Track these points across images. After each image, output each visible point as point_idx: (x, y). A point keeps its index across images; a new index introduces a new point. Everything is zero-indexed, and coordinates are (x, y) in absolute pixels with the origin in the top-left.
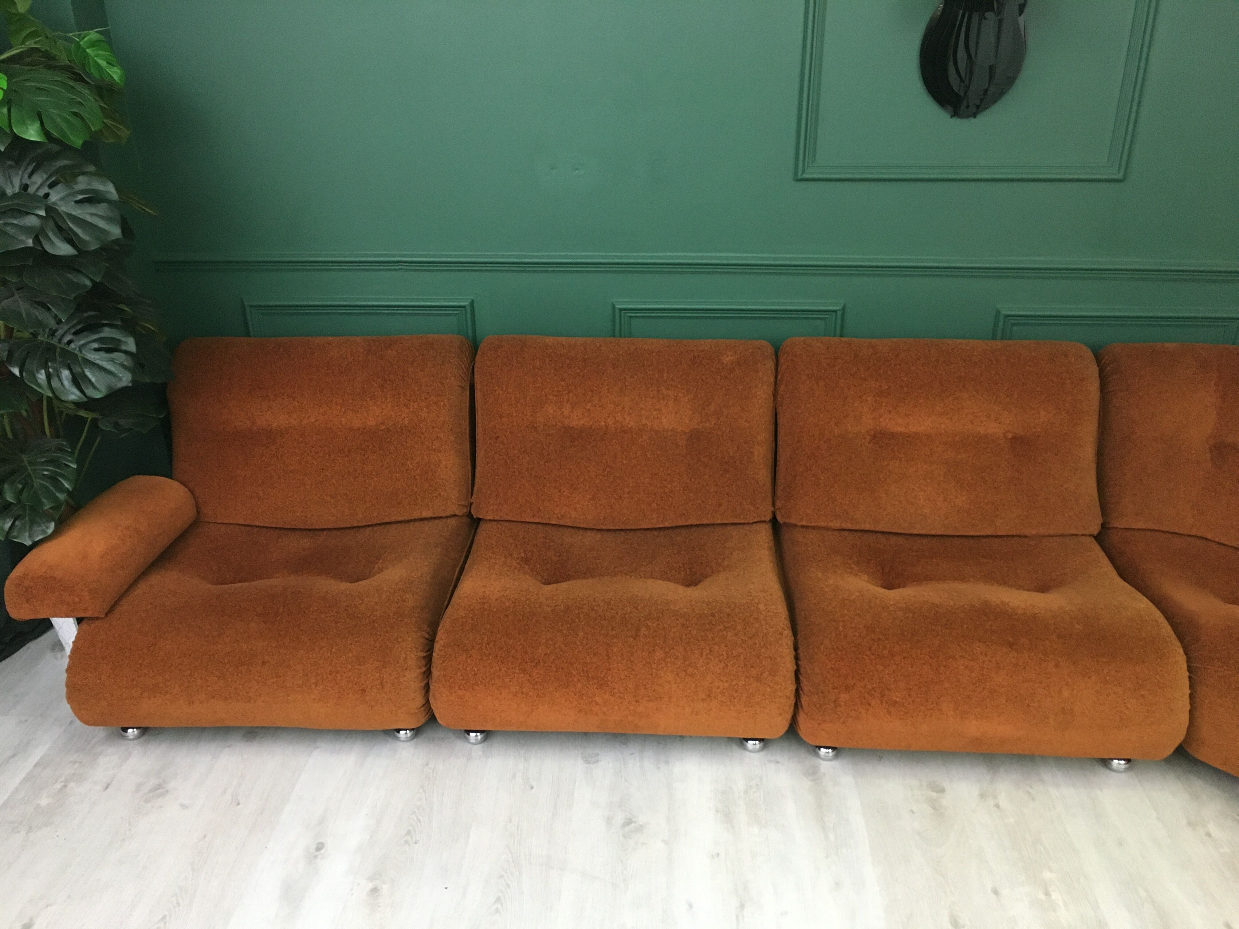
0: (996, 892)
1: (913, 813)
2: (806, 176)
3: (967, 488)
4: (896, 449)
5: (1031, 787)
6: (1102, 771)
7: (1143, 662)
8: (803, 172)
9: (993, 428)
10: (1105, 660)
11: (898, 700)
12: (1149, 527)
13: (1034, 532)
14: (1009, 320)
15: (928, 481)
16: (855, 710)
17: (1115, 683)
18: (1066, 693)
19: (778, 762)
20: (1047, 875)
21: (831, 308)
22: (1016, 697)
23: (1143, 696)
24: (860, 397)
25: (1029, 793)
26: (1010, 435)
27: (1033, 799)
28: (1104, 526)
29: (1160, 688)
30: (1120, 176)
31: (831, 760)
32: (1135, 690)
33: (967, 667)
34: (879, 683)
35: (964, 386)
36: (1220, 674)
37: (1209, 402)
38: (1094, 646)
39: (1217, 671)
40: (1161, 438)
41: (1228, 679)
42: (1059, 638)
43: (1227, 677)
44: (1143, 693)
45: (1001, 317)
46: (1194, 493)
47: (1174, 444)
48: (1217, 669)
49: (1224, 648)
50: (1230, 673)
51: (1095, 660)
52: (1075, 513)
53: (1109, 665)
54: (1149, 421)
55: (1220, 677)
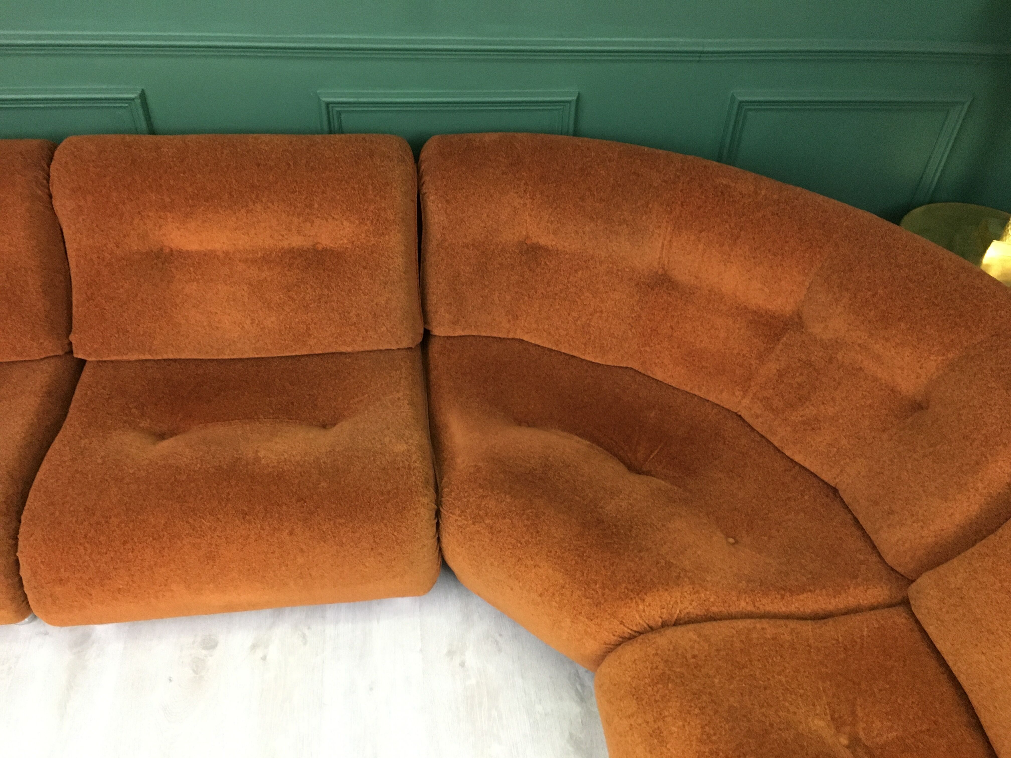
1: (171, 681)
3: (275, 309)
4: (192, 269)
7: (383, 518)
9: (297, 241)
10: (343, 521)
11: (121, 587)
14: (331, 108)
16: (76, 601)
17: (352, 544)
18: (301, 560)
19: (47, 634)
21: (127, 95)
22: (249, 570)
23: (381, 554)
24: (139, 213)
27: (307, 642)
28: (425, 334)
29: (398, 544)
32: (372, 549)
34: (97, 573)
35: (257, 196)
36: (459, 523)
37: (519, 204)
38: (334, 506)
39: (456, 520)
40: (473, 245)
41: (465, 529)
42: (298, 501)
43: (464, 527)
44: (380, 550)
45: (323, 106)
46: (509, 298)
47: (486, 249)
48: (456, 518)
49: (466, 495)
50: (466, 523)
51: (332, 522)
52: (387, 328)
53: (346, 527)
54: (458, 227)
55: (459, 527)
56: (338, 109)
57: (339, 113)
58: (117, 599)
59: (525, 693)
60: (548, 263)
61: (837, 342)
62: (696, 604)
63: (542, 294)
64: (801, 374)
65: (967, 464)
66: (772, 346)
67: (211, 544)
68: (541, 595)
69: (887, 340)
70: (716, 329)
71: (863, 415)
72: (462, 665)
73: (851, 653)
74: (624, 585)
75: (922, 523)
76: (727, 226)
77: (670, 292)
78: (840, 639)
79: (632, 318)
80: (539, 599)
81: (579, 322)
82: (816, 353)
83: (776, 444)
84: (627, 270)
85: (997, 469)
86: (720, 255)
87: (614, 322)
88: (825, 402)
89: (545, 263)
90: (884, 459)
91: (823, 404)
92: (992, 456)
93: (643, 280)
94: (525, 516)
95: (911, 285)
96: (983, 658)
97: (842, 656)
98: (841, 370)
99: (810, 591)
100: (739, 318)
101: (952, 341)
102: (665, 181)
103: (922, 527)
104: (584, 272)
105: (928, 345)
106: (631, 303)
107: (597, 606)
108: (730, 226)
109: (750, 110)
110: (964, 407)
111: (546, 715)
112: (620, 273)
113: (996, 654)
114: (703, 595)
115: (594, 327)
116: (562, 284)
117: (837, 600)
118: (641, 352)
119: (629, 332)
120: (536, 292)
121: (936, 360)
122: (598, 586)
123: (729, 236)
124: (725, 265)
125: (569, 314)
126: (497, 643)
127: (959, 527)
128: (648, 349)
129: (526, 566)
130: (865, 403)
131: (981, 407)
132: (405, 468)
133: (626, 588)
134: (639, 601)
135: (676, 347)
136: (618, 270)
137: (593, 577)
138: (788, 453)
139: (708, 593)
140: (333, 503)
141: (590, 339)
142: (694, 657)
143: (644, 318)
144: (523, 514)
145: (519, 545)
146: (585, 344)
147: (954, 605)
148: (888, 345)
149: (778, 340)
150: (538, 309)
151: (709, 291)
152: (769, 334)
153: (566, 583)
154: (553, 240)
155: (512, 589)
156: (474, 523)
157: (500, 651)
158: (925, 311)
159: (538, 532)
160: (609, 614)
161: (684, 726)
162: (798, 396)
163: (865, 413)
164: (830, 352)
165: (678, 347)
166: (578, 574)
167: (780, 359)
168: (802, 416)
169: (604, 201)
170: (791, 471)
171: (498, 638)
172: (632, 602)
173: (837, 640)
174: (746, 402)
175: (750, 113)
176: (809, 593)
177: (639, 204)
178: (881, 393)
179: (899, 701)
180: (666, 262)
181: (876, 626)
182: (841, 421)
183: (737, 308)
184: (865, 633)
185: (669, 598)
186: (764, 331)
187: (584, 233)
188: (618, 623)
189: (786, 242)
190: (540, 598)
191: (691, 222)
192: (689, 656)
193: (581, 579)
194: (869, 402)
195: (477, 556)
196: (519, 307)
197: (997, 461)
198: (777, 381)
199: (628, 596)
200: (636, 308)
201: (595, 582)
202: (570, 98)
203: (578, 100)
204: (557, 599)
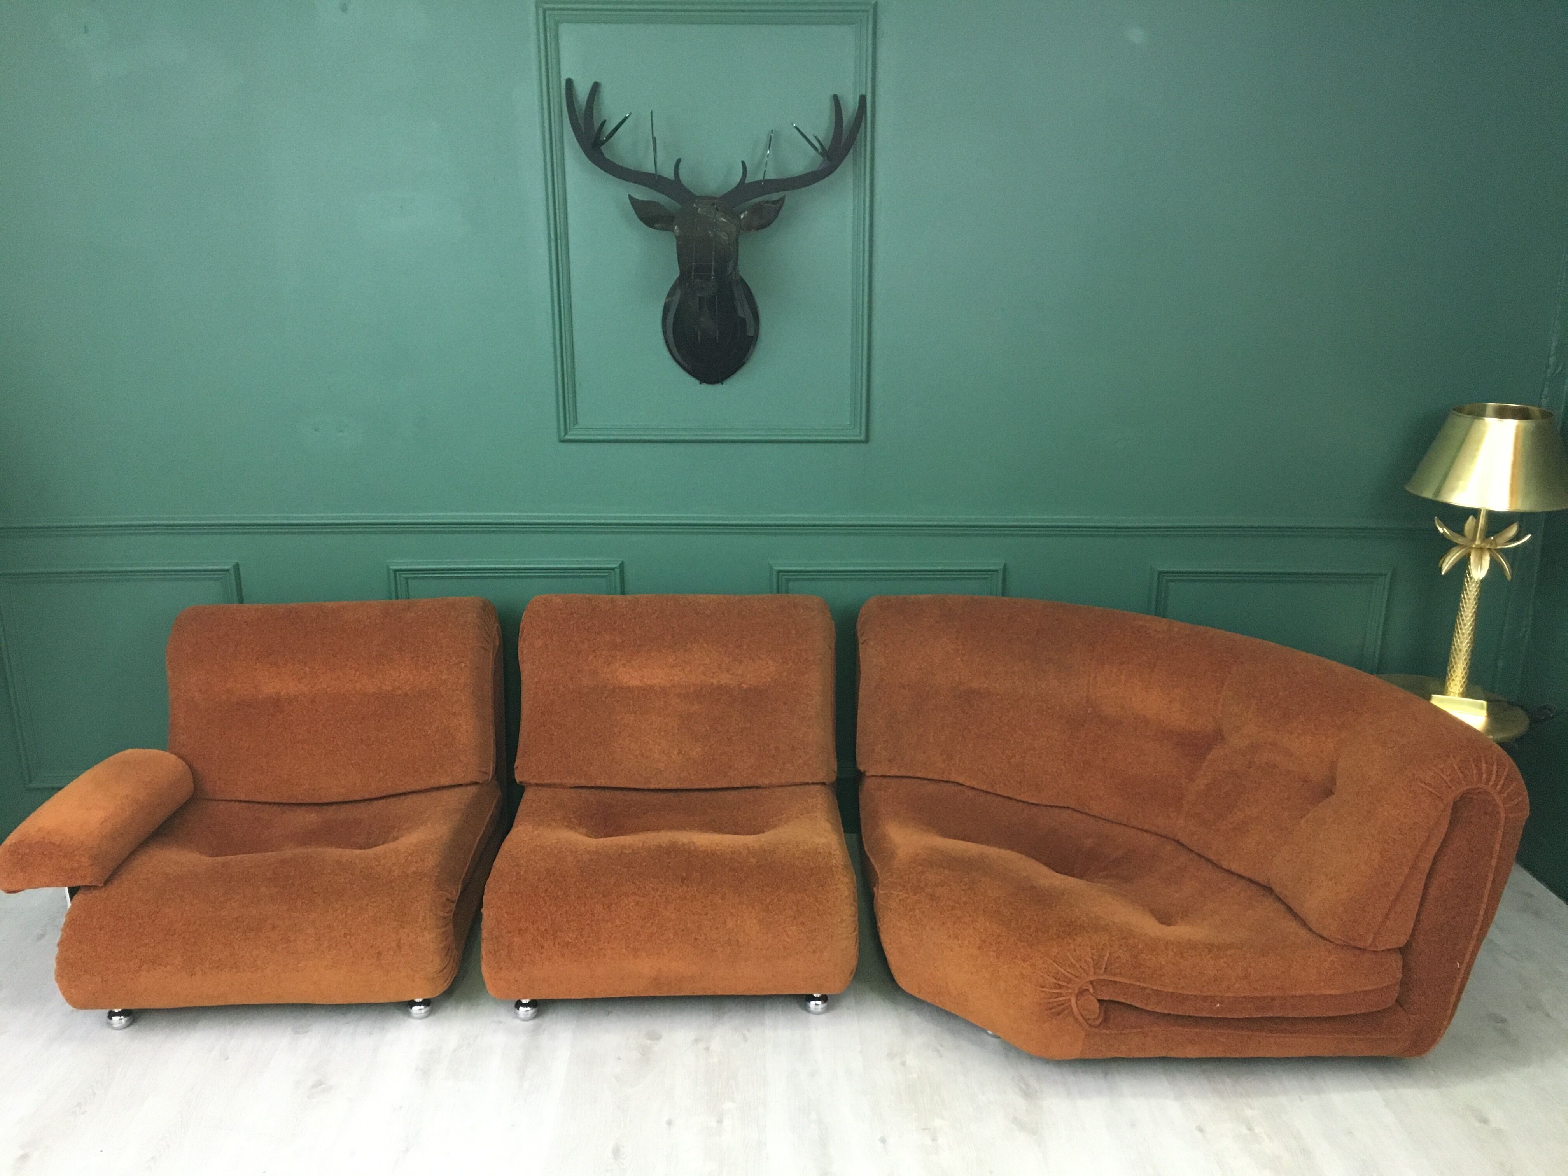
0: (670, 1123)
2: (568, 437)
5: (749, 1032)
8: (566, 434)
12: (904, 774)
13: (770, 782)
14: (782, 575)
19: (501, 1022)
20: (728, 1105)
21: (609, 566)
25: (745, 1036)
30: (862, 437)
36: (900, 897)
37: (952, 649)
40: (909, 685)
45: (775, 573)
46: (943, 738)
47: (922, 690)
55: (900, 900)
56: (786, 577)
57: (788, 580)
60: (981, 705)
61: (1252, 746)
62: (1125, 949)
63: (976, 734)
64: (1227, 784)
66: (1199, 764)
69: (1291, 733)
70: (1145, 755)
71: (1283, 808)
72: (904, 1064)
74: (1056, 929)
76: (1145, 658)
77: (1099, 726)
79: (1065, 753)
80: (977, 953)
81: (1013, 761)
82: (1237, 762)
83: (1212, 858)
84: (1057, 708)
86: (1141, 684)
87: (1047, 759)
88: (1250, 804)
89: (978, 705)
91: (1248, 806)
93: (1072, 717)
94: (961, 884)
98: (1259, 771)
100: (1165, 741)
101: (1343, 723)
104: (1016, 712)
105: (1324, 730)
106: (1063, 739)
107: (1031, 948)
108: (1147, 657)
109: (1171, 581)
110: (1354, 770)
112: (1050, 711)
115: (1028, 765)
116: (995, 723)
118: (1076, 786)
119: (1063, 767)
120: (970, 733)
121: (1332, 742)
122: (1032, 931)
123: (1147, 665)
124: (1147, 691)
125: (1003, 753)
126: (938, 1051)
128: (1081, 782)
129: (965, 923)
130: (1283, 796)
133: (1058, 930)
135: (1108, 777)
136: (1048, 708)
137: (1027, 924)
138: (1225, 865)
141: (1025, 777)
143: (1076, 753)
144: (961, 881)
145: (958, 906)
146: (1020, 783)
148: (1293, 737)
149: (1204, 758)
150: (972, 749)
151: (1135, 719)
152: (1195, 753)
153: (1002, 932)
154: (985, 683)
156: (915, 894)
157: (941, 1056)
158: (1318, 703)
159: (975, 894)
160: (1042, 953)
162: (1226, 805)
164: (1249, 757)
165: (1111, 777)
166: (1013, 923)
167: (1207, 774)
168: (1231, 823)
169: (1030, 643)
170: (1228, 880)
171: (940, 1048)
172: (1064, 943)
174: (1181, 822)
175: (1171, 584)
177: (1063, 645)
178: (1295, 784)
180: (1093, 699)
182: (1265, 818)
183: (1162, 733)
185: (1098, 940)
186: (1190, 752)
187: (1014, 673)
189: (1199, 666)
190: (978, 951)
191: (1112, 658)
193: (1016, 926)
194: (1286, 795)
195: (919, 924)
196: (953, 747)
198: (1206, 795)
199: (1058, 936)
200: (1068, 743)
201: (1029, 928)
202: (997, 568)
203: (1005, 569)
204: (994, 948)
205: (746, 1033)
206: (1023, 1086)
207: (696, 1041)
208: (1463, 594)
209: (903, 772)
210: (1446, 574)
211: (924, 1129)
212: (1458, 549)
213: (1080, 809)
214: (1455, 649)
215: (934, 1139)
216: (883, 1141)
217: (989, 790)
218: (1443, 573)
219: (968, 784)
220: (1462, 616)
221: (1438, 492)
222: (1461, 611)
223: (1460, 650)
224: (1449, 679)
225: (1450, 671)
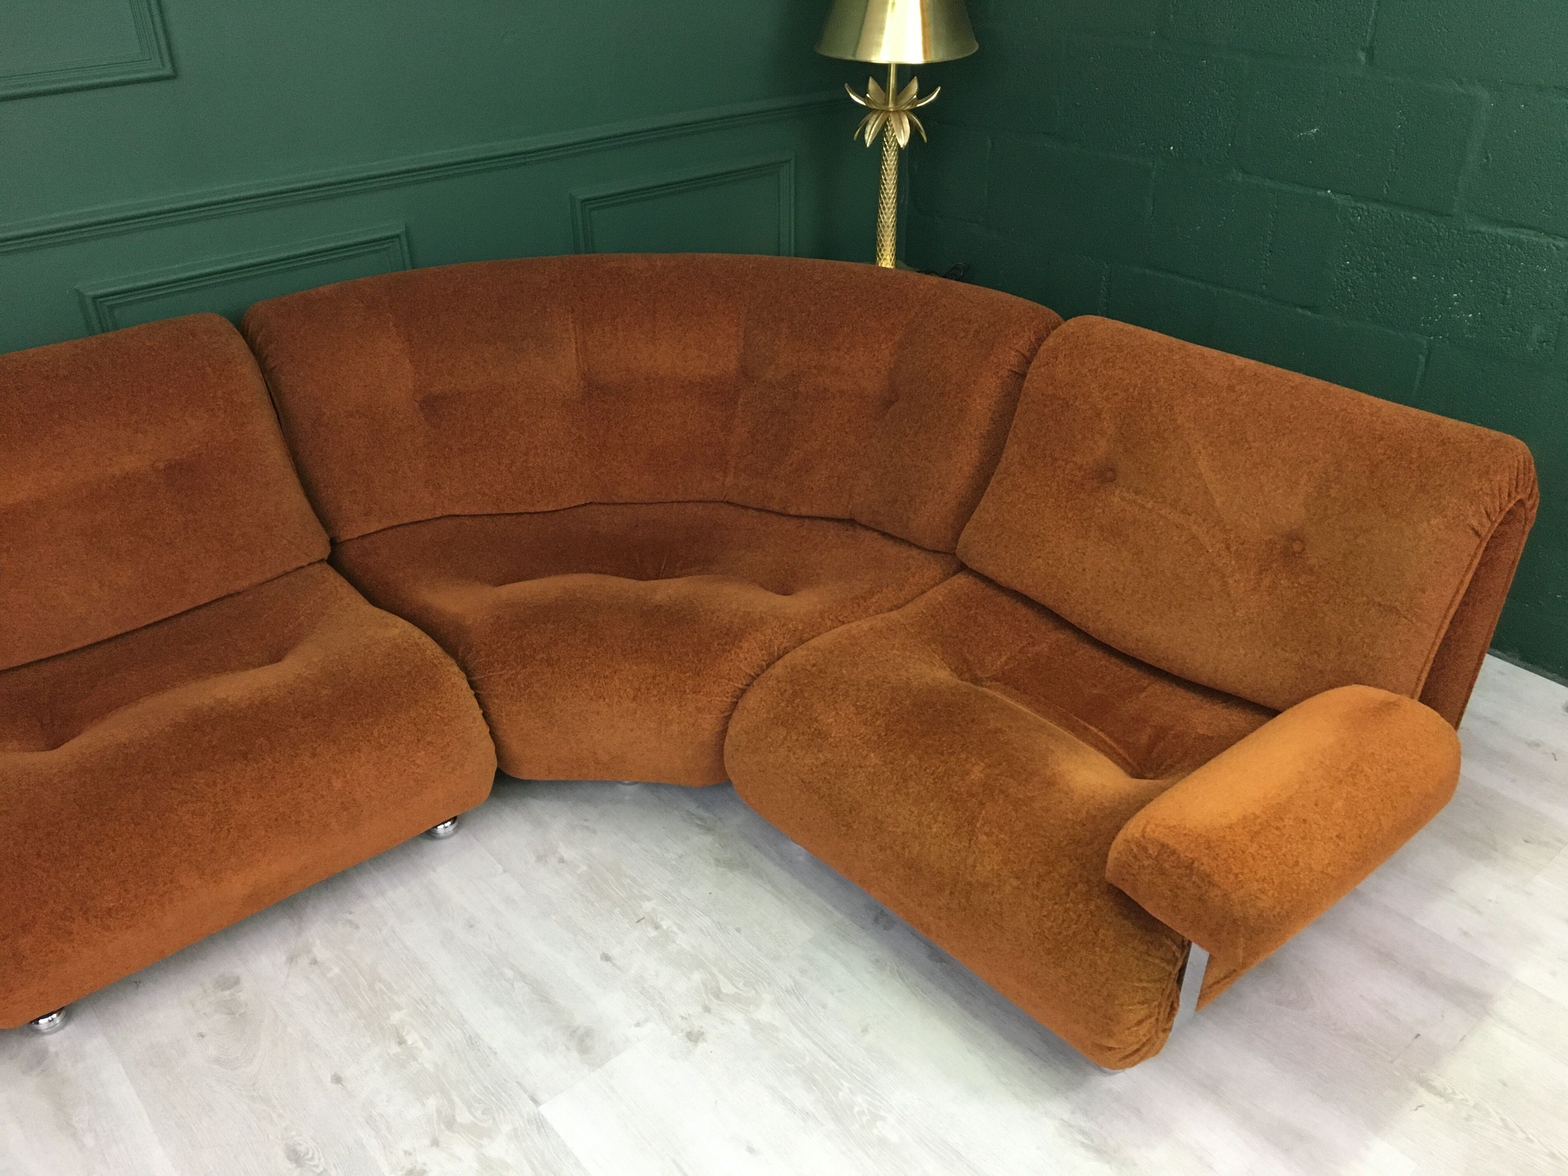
0: (337, 1079)
1: (203, 1036)
3: (128, 558)
5: (351, 913)
6: (429, 846)
7: (416, 701)
9: (130, 463)
10: (370, 720)
11: (111, 905)
12: (386, 526)
13: (246, 584)
14: (101, 302)
15: (64, 567)
16: (52, 951)
17: (393, 742)
18: (337, 784)
20: (396, 1017)
22: (276, 819)
23: (430, 743)
25: (351, 922)
26: (161, 465)
27: (357, 927)
28: (333, 542)
29: (446, 724)
30: (166, 70)
31: (62, 1027)
32: (419, 740)
33: (193, 813)
34: (72, 896)
36: (505, 677)
37: (396, 350)
38: (351, 708)
39: (500, 676)
40: (357, 411)
41: (515, 678)
42: (304, 718)
43: (513, 677)
44: (429, 739)
45: (89, 301)
46: (421, 466)
47: (375, 413)
48: (500, 673)
49: (499, 644)
50: (514, 672)
51: (358, 725)
52: (288, 540)
53: (378, 725)
54: (333, 393)
55: (506, 681)
56: (108, 304)
57: (111, 308)
58: (107, 928)
59: (646, 850)
60: (454, 412)
61: (793, 375)
62: (789, 636)
63: (459, 449)
64: (772, 425)
65: (953, 417)
66: (732, 411)
67: (217, 803)
68: (634, 699)
69: (838, 349)
70: (669, 418)
71: (847, 433)
73: (938, 617)
74: (716, 643)
75: (940, 491)
76: (639, 304)
77: (603, 398)
78: (924, 611)
79: (573, 442)
80: (633, 705)
81: (514, 469)
82: (778, 398)
83: (776, 508)
84: (546, 391)
85: (979, 407)
86: (643, 336)
87: (555, 455)
88: (807, 439)
89: (449, 412)
90: (883, 460)
91: (806, 442)
92: (969, 397)
93: (567, 398)
94: (578, 633)
95: (836, 293)
96: (1040, 560)
97: (933, 622)
98: (808, 400)
99: (878, 592)
100: (688, 396)
101: (893, 324)
102: (552, 281)
103: (943, 494)
104: (500, 409)
105: (875, 336)
106: (566, 426)
107: (699, 675)
108: (641, 303)
109: (593, 209)
110: (929, 371)
111: (680, 857)
112: (540, 397)
113: (1047, 550)
114: (791, 626)
115: (533, 468)
116: (479, 430)
117: (904, 593)
118: (597, 477)
119: (576, 459)
120: (451, 449)
121: (887, 348)
122: (690, 656)
123: (646, 313)
124: (653, 344)
125: (499, 463)
127: (970, 479)
128: (603, 470)
129: (606, 677)
130: (843, 420)
131: (942, 362)
132: (412, 646)
133: (718, 644)
134: (738, 650)
135: (633, 455)
136: (538, 394)
137: (681, 650)
138: (793, 511)
139: (794, 622)
140: (349, 705)
141: (533, 484)
142: (814, 666)
143: (586, 438)
144: (576, 631)
145: (587, 661)
146: (530, 492)
147: (998, 536)
148: (841, 353)
149: (736, 403)
150: (460, 469)
151: (646, 379)
152: (723, 401)
153: (656, 670)
154: (451, 383)
155: (598, 713)
156: (524, 667)
157: (594, 832)
158: (859, 309)
159: (602, 639)
160: (714, 676)
161: (837, 713)
162: (778, 448)
163: (847, 430)
164: (791, 389)
165: (636, 454)
166: (666, 656)
167: (746, 420)
168: (792, 464)
169: (495, 318)
170: (803, 525)
172: (731, 655)
173: (922, 612)
174: (730, 480)
175: (595, 213)
176: (878, 594)
177: (535, 312)
178: (853, 404)
179: (995, 634)
180: (586, 369)
181: (947, 591)
182: (829, 449)
183: (682, 386)
184: (941, 599)
185: (763, 638)
186: (718, 400)
187: (485, 362)
188: (727, 681)
189: (705, 299)
190: (635, 702)
191: (599, 313)
192: (809, 667)
193: (670, 658)
194: (846, 418)
195: (543, 700)
196: (437, 474)
197: (975, 400)
198: (752, 443)
199: (724, 651)
200: (573, 430)
201: (687, 654)
202: (398, 232)
203: (407, 232)
204: (655, 692)
205: (350, 917)
206: (699, 822)
207: (292, 959)
208: (884, 165)
209: (385, 524)
210: (870, 145)
211: (638, 921)
212: (875, 116)
213: (605, 500)
214: (883, 226)
215: (657, 927)
216: (606, 958)
217: (494, 512)
218: (868, 145)
219: (467, 512)
220: (885, 189)
221: (854, 54)
222: (883, 184)
223: (888, 227)
224: (880, 259)
225: (880, 250)
